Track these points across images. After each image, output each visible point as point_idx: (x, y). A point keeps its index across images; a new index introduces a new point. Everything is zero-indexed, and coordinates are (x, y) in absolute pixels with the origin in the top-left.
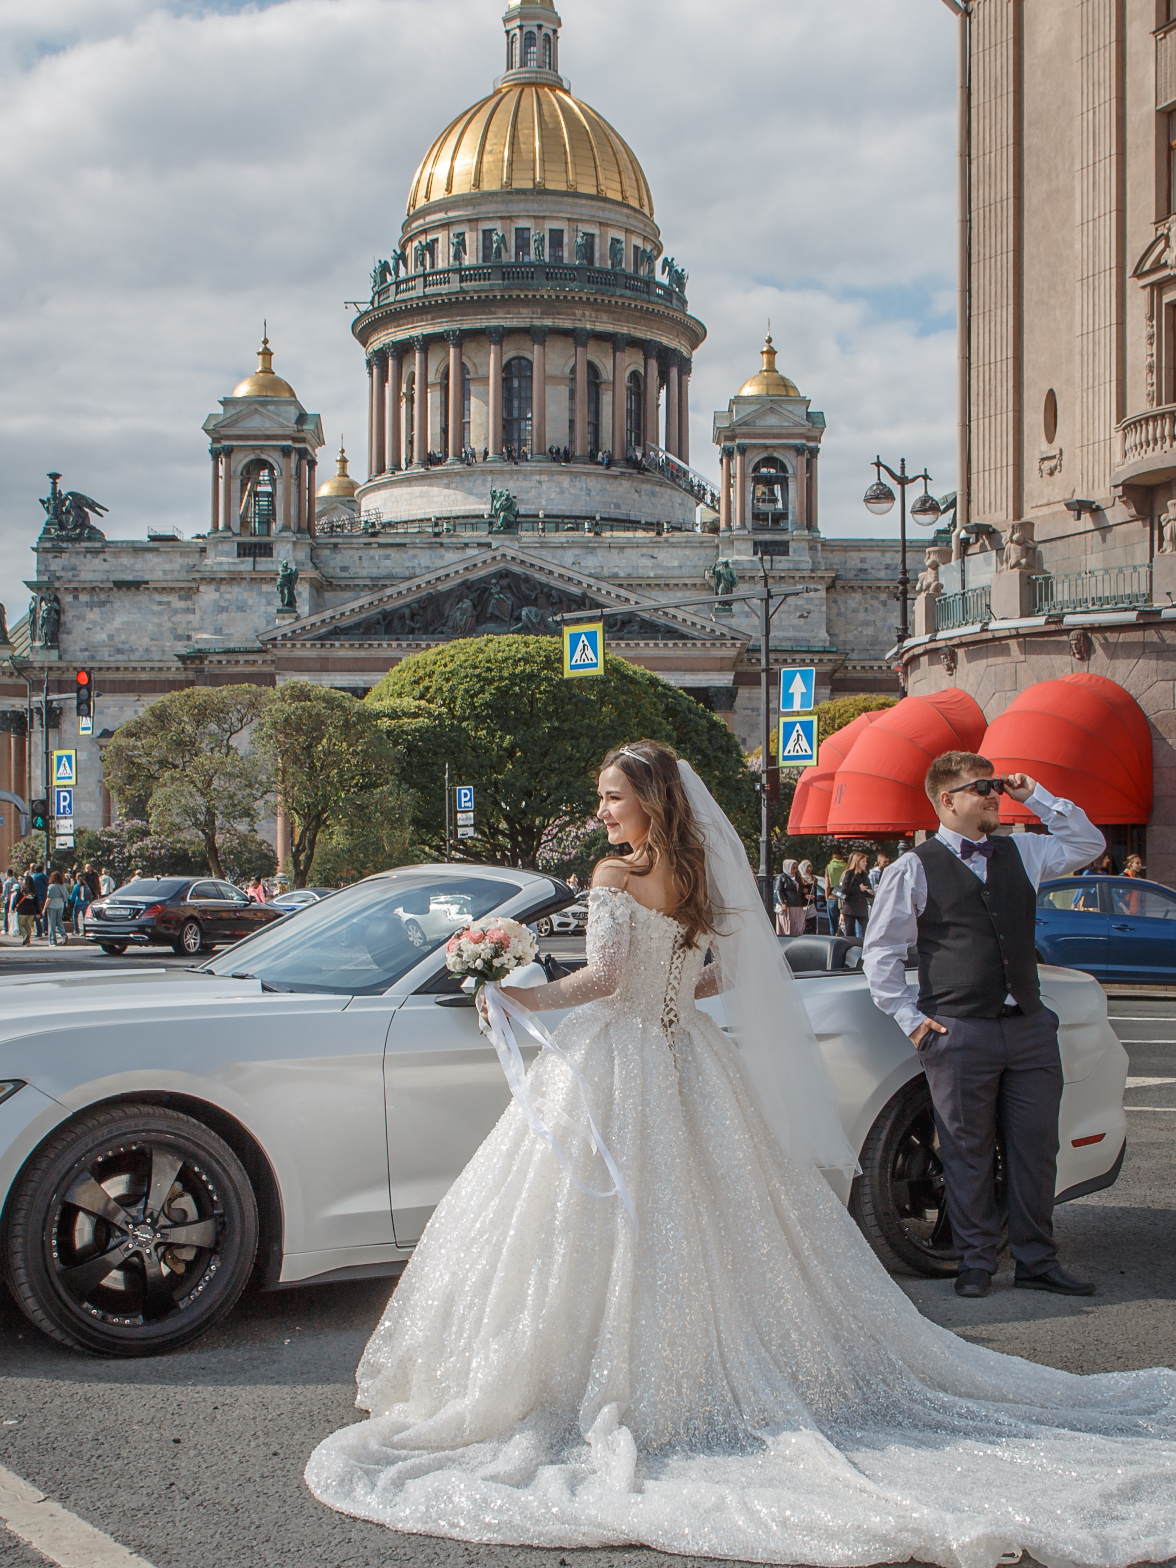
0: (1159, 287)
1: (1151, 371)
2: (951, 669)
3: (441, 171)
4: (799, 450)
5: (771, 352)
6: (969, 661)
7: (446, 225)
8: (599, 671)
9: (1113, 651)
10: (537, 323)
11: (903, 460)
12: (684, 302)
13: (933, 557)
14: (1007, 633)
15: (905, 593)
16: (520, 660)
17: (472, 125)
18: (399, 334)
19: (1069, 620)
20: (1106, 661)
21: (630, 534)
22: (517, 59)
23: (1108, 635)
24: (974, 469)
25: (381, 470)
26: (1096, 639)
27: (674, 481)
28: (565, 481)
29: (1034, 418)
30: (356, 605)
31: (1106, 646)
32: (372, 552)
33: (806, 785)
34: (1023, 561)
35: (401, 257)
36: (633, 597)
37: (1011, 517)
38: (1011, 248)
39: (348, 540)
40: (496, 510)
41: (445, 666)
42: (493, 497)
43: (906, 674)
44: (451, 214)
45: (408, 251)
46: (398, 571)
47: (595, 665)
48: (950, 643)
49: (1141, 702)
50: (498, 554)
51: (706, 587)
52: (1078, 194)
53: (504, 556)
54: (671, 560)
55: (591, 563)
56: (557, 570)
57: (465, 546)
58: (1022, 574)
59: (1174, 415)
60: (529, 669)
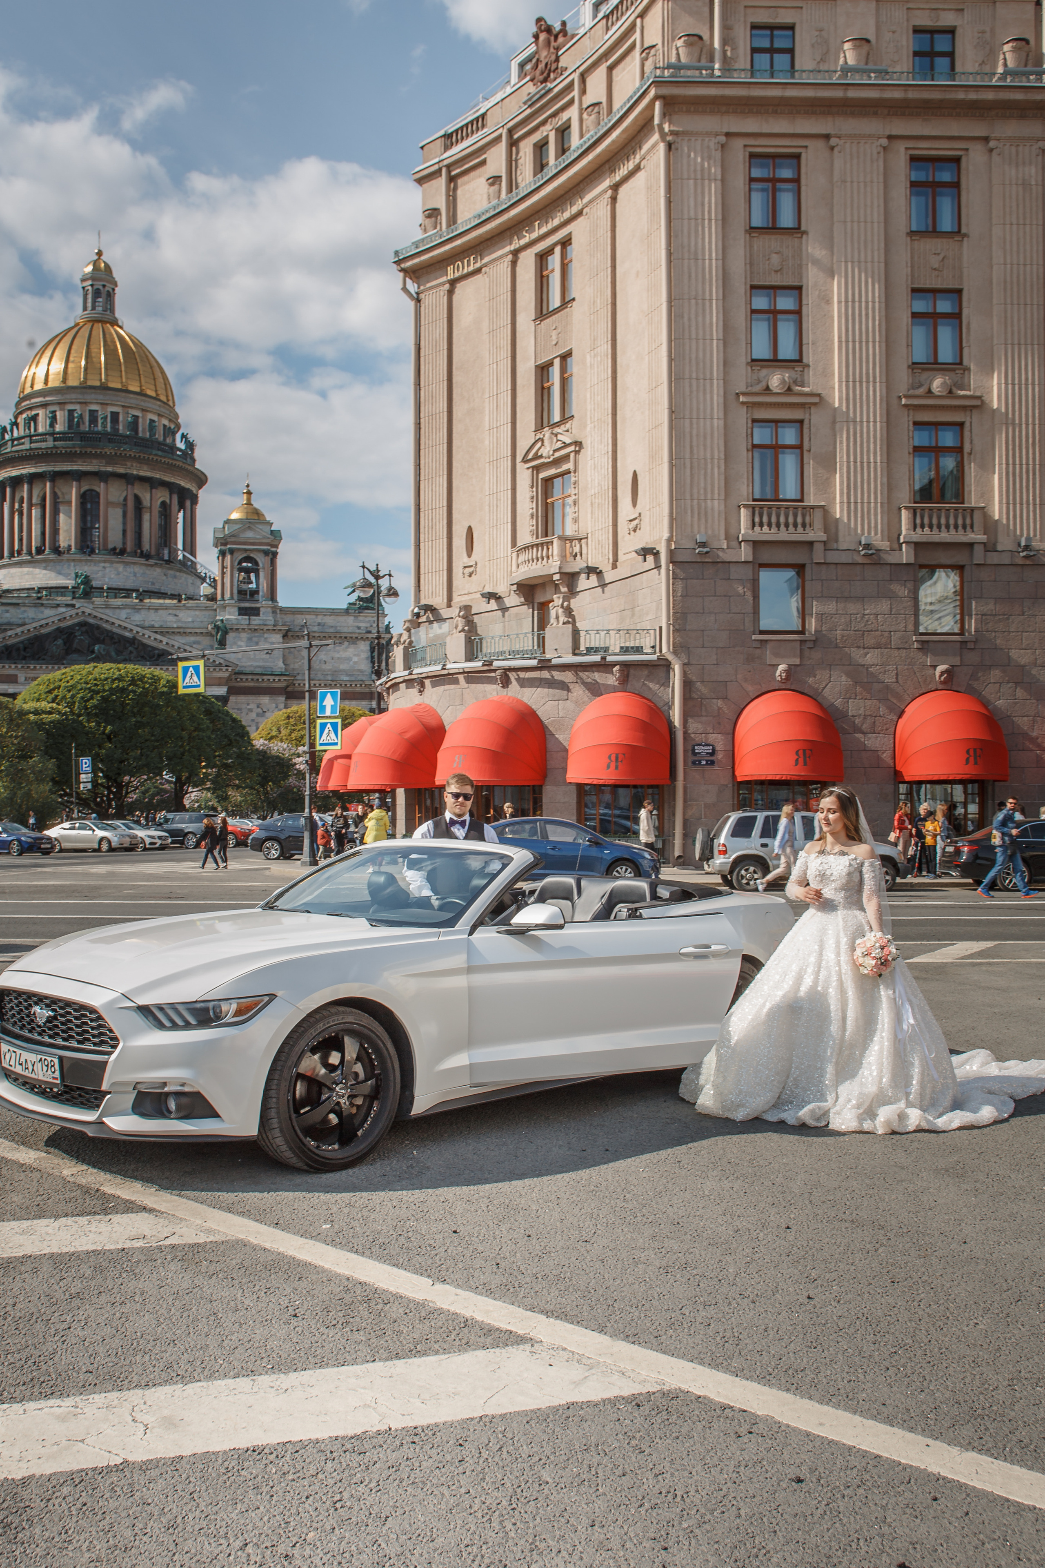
0: (537, 469)
1: (532, 518)
2: (421, 692)
3: (40, 371)
4: (266, 553)
5: (249, 493)
6: (433, 687)
7: (44, 405)
9: (523, 683)
10: (103, 469)
11: (378, 564)
12: (194, 461)
14: (457, 671)
15: (379, 644)
16: (115, 679)
17: (61, 345)
18: (15, 472)
19: (496, 664)
20: (518, 687)
21: (161, 601)
22: (89, 305)
23: (520, 673)
24: (422, 571)
26: (512, 676)
27: (189, 569)
28: (121, 568)
29: (459, 542)
31: (518, 680)
33: (331, 760)
34: (466, 627)
35: (15, 424)
36: (165, 640)
37: (446, 601)
40: (78, 584)
41: (67, 682)
42: (77, 576)
43: (389, 693)
44: (47, 399)
45: (19, 420)
46: (14, 620)
47: (199, 686)
48: (421, 676)
49: (539, 713)
50: (79, 611)
51: (209, 634)
52: (487, 412)
53: (83, 612)
54: (187, 617)
55: (137, 618)
56: (117, 622)
57: (58, 606)
58: (466, 636)
59: (549, 545)
60: (121, 685)
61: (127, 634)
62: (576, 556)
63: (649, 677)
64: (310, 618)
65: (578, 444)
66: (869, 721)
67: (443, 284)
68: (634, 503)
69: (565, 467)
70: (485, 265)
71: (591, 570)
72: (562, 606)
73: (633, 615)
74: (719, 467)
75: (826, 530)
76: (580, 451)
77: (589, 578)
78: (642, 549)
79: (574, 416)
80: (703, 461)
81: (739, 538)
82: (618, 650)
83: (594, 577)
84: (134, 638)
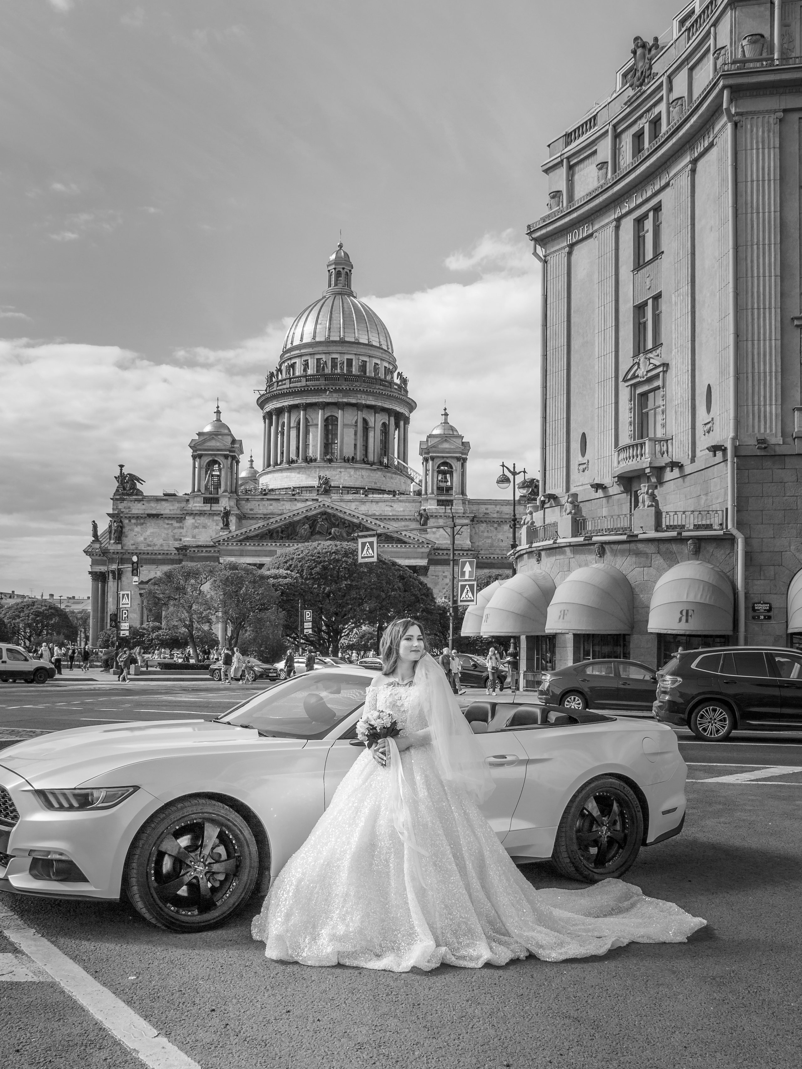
0: (635, 386)
1: (631, 425)
2: (539, 561)
3: (297, 332)
4: (459, 459)
5: (446, 415)
6: (547, 557)
7: (300, 356)
8: (375, 559)
9: (614, 553)
10: (340, 400)
11: (514, 464)
12: (407, 392)
13: (530, 509)
14: (566, 545)
15: (515, 525)
16: (333, 553)
17: (312, 313)
18: (279, 405)
19: (594, 539)
20: (612, 558)
21: (381, 496)
22: (333, 283)
23: (612, 546)
24: (547, 469)
25: (269, 465)
26: (607, 547)
27: (401, 472)
28: (352, 471)
29: (575, 446)
30: (256, 526)
31: (612, 551)
32: (264, 503)
33: (470, 613)
34: (573, 511)
35: (280, 370)
36: (385, 525)
37: (565, 491)
38: (565, 368)
39: (253, 497)
40: (321, 484)
41: (299, 555)
42: (320, 478)
43: (516, 562)
44: (303, 351)
45: (282, 367)
46: (276, 511)
47: (373, 557)
48: (538, 549)
49: (629, 577)
50: (321, 504)
51: (415, 520)
52: (597, 344)
53: (324, 505)
54: (400, 508)
55: (364, 508)
56: (348, 512)
57: (307, 500)
58: (572, 517)
59: (642, 445)
60: (337, 557)
61: (355, 520)
62: (664, 453)
63: (716, 548)
65: (666, 365)
67: (564, 248)
68: (708, 410)
69: (655, 384)
70: (596, 231)
71: (674, 465)
72: (647, 493)
73: (707, 499)
74: (776, 379)
76: (667, 371)
77: (672, 471)
78: (712, 446)
79: (662, 344)
80: (762, 375)
81: (792, 435)
82: (692, 527)
83: (676, 470)
84: (360, 523)
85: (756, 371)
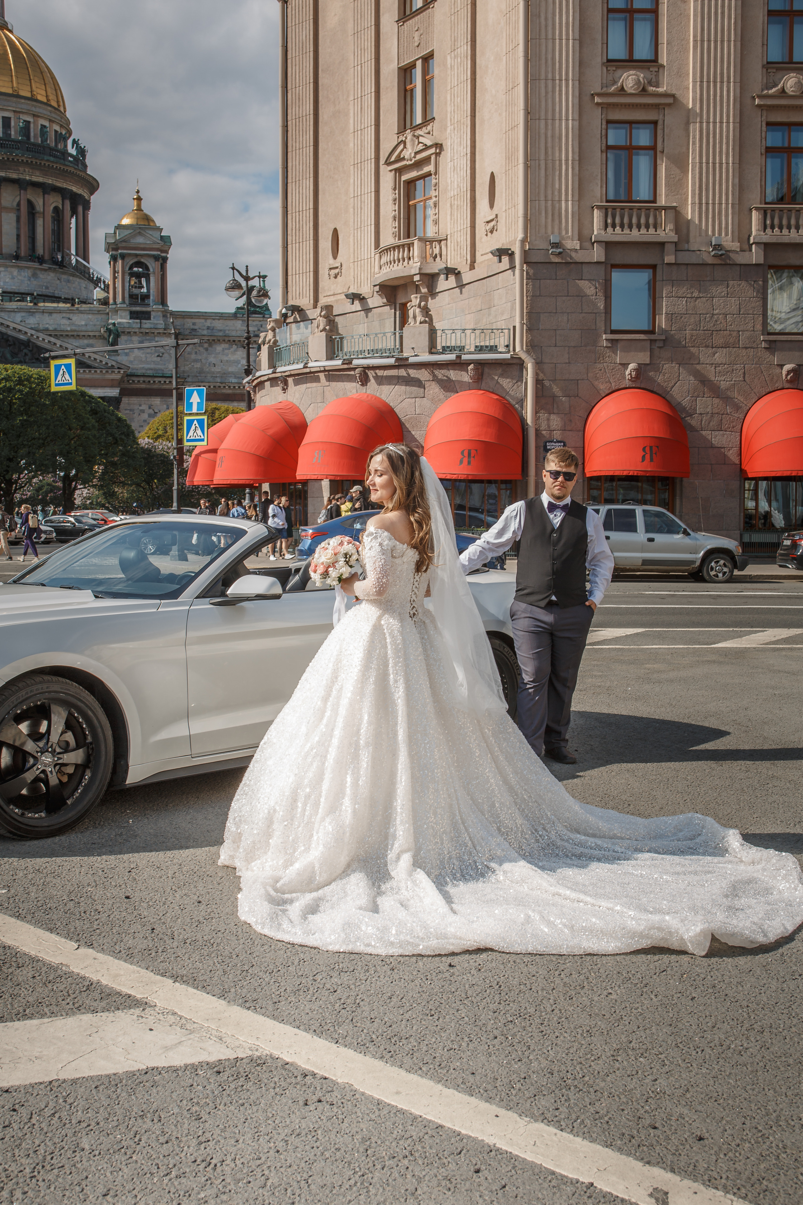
0: (399, 171)
1: (395, 220)
2: (284, 390)
4: (156, 258)
5: (139, 199)
6: (295, 385)
8: (75, 387)
9: (380, 380)
11: (246, 267)
12: (85, 166)
13: (272, 324)
14: (318, 369)
15: (248, 344)
19: (355, 362)
20: (376, 386)
21: (55, 305)
23: (377, 371)
24: (290, 273)
26: (371, 373)
27: (81, 273)
28: (15, 272)
29: (325, 244)
31: (376, 378)
33: (198, 456)
34: (327, 328)
36: (59, 343)
37: (312, 302)
38: (312, 143)
43: (255, 392)
47: (71, 384)
48: (284, 374)
49: (397, 410)
51: (101, 337)
52: (352, 115)
54: (80, 321)
55: (32, 321)
56: (12, 325)
58: (327, 335)
59: (410, 246)
60: (8, 385)
61: (22, 337)
62: (436, 256)
63: (501, 375)
64: (199, 322)
65: (439, 147)
66: (716, 418)
68: (492, 205)
69: (426, 169)
71: (450, 271)
72: (419, 306)
73: (489, 315)
74: (573, 168)
75: (677, 230)
76: (440, 153)
77: (447, 279)
78: (498, 250)
79: (434, 118)
80: (557, 162)
81: (591, 239)
82: (473, 349)
83: (452, 278)
84: (29, 341)
85: (550, 158)
